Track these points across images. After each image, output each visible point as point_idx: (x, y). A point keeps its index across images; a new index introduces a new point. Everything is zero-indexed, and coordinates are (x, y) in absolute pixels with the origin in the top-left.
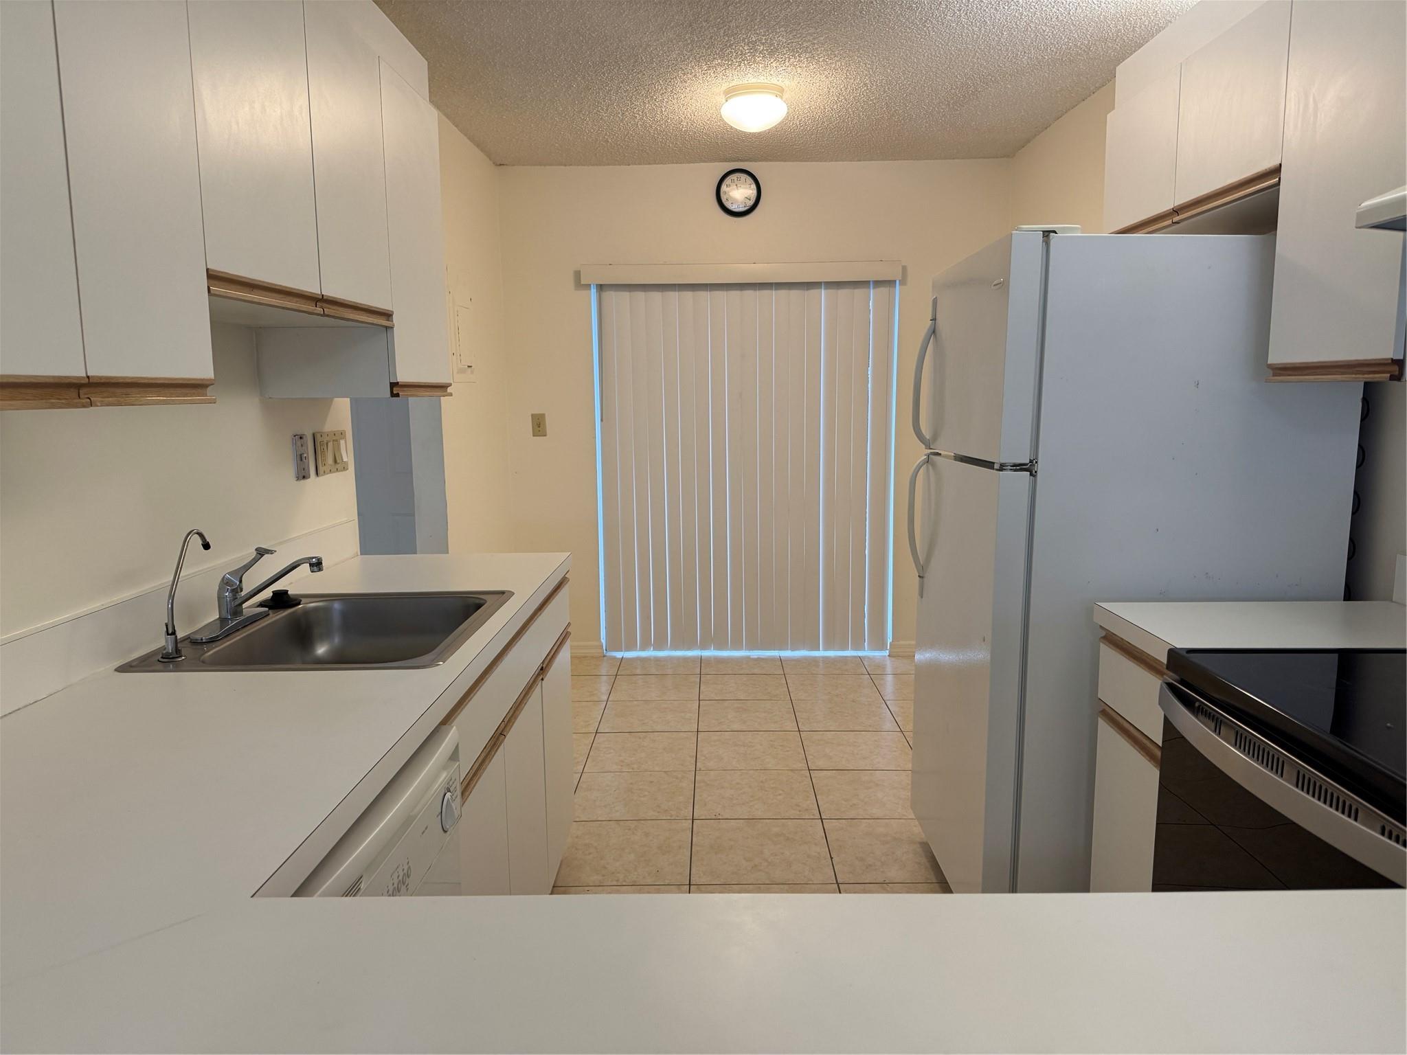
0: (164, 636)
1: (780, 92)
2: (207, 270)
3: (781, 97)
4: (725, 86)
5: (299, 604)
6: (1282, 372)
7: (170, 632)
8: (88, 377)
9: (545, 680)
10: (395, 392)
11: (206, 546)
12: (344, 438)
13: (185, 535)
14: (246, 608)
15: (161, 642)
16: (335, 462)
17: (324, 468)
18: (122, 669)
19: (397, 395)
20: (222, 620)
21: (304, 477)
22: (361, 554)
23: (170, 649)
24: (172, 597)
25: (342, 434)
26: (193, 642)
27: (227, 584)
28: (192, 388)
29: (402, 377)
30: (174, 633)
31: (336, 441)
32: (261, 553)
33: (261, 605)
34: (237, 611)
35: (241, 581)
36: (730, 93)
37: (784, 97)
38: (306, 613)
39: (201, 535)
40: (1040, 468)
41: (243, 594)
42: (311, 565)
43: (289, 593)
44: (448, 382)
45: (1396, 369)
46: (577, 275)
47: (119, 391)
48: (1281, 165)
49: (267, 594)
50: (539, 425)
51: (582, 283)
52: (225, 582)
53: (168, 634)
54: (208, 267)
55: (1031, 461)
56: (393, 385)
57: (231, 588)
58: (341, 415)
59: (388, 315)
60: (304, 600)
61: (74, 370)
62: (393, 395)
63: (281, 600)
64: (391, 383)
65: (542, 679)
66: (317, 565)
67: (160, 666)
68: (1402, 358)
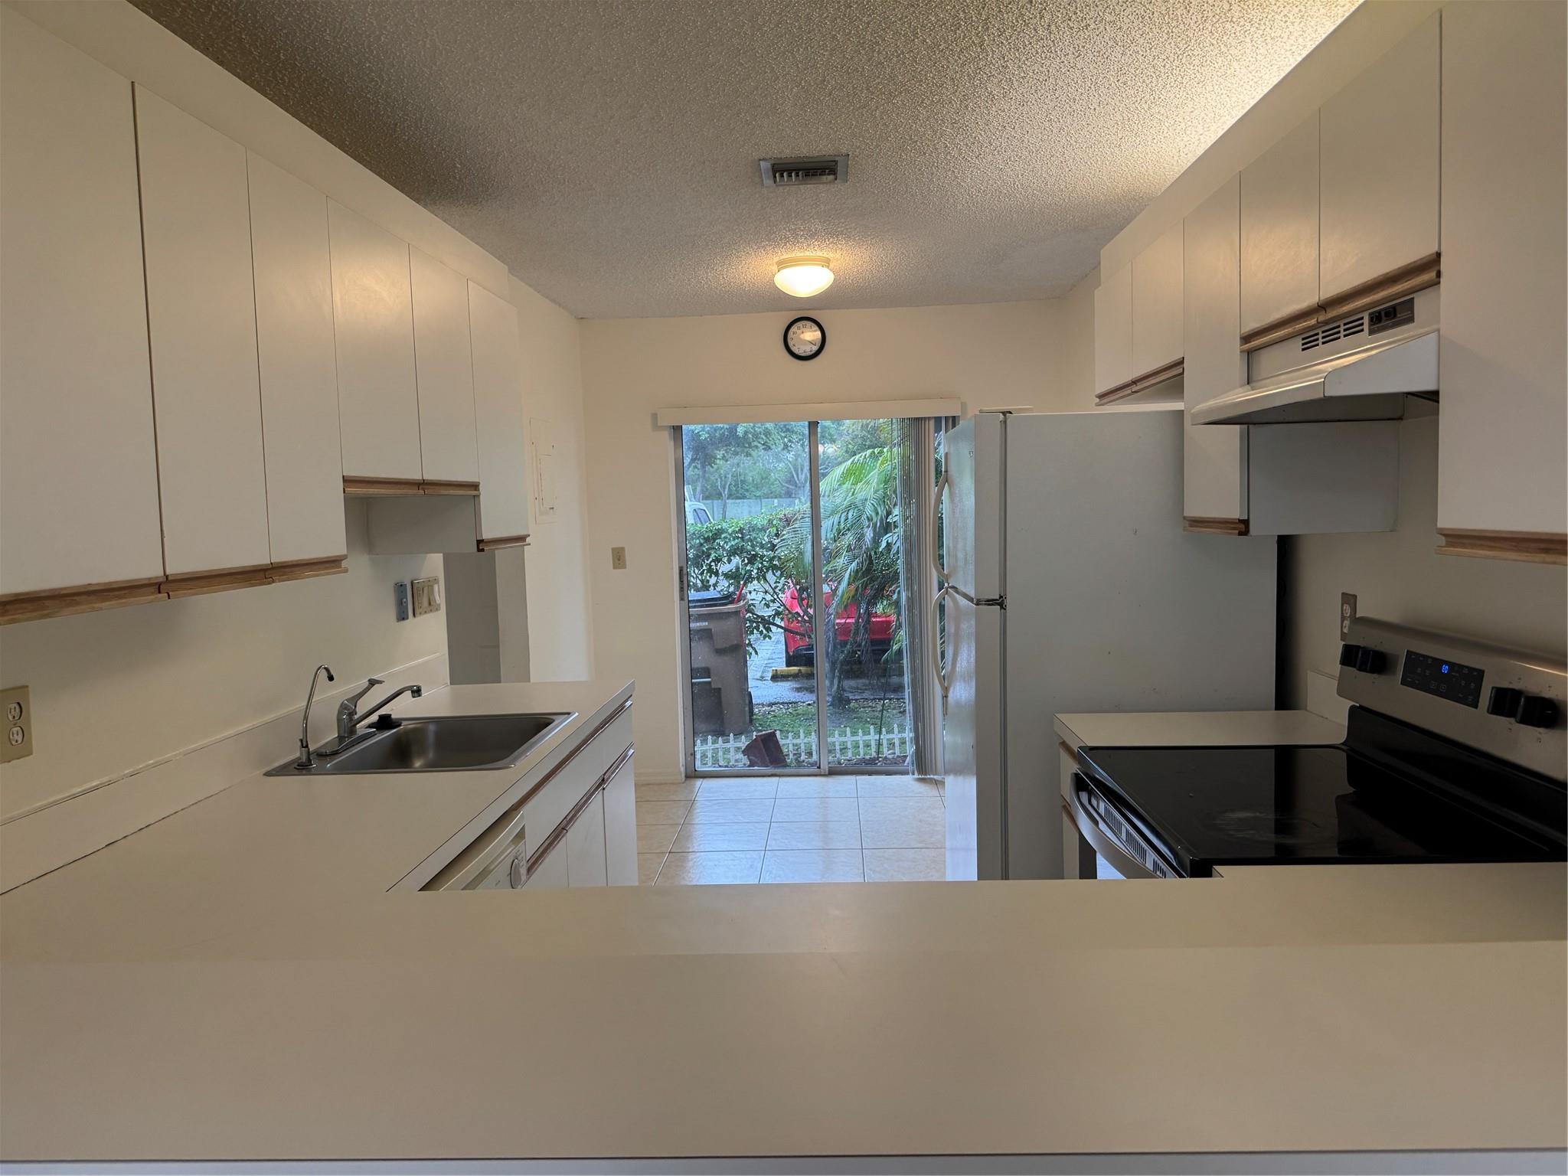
0: (299, 749)
1: (826, 263)
2: (343, 477)
3: (828, 267)
4: (776, 259)
5: (400, 725)
6: (1195, 524)
7: (304, 745)
8: (272, 563)
9: (606, 790)
10: (481, 548)
11: (331, 678)
12: (438, 583)
13: (315, 670)
14: (361, 728)
15: (296, 754)
16: (430, 604)
17: (421, 610)
18: (268, 774)
19: (483, 550)
20: (341, 738)
21: (403, 619)
22: (451, 684)
23: (304, 759)
24: (306, 718)
25: (436, 581)
26: (322, 755)
27: (346, 709)
28: (331, 564)
29: (486, 535)
30: (307, 746)
31: (431, 588)
32: (373, 683)
33: (370, 726)
34: (352, 730)
35: (355, 707)
36: (782, 265)
37: (831, 266)
38: (407, 732)
39: (327, 669)
40: (1008, 602)
41: (356, 717)
42: (413, 692)
43: (393, 717)
44: (526, 533)
45: (1242, 526)
46: (654, 416)
47: (287, 570)
48: (1183, 358)
49: (374, 718)
50: (619, 558)
51: (659, 424)
52: (343, 707)
53: (303, 747)
54: (345, 474)
55: (1001, 597)
56: (479, 542)
57: (347, 714)
58: (433, 565)
59: (475, 486)
60: (404, 723)
61: (261, 559)
62: (480, 550)
63: (386, 722)
64: (477, 541)
65: (604, 789)
66: (417, 692)
67: (296, 772)
68: (1246, 518)
